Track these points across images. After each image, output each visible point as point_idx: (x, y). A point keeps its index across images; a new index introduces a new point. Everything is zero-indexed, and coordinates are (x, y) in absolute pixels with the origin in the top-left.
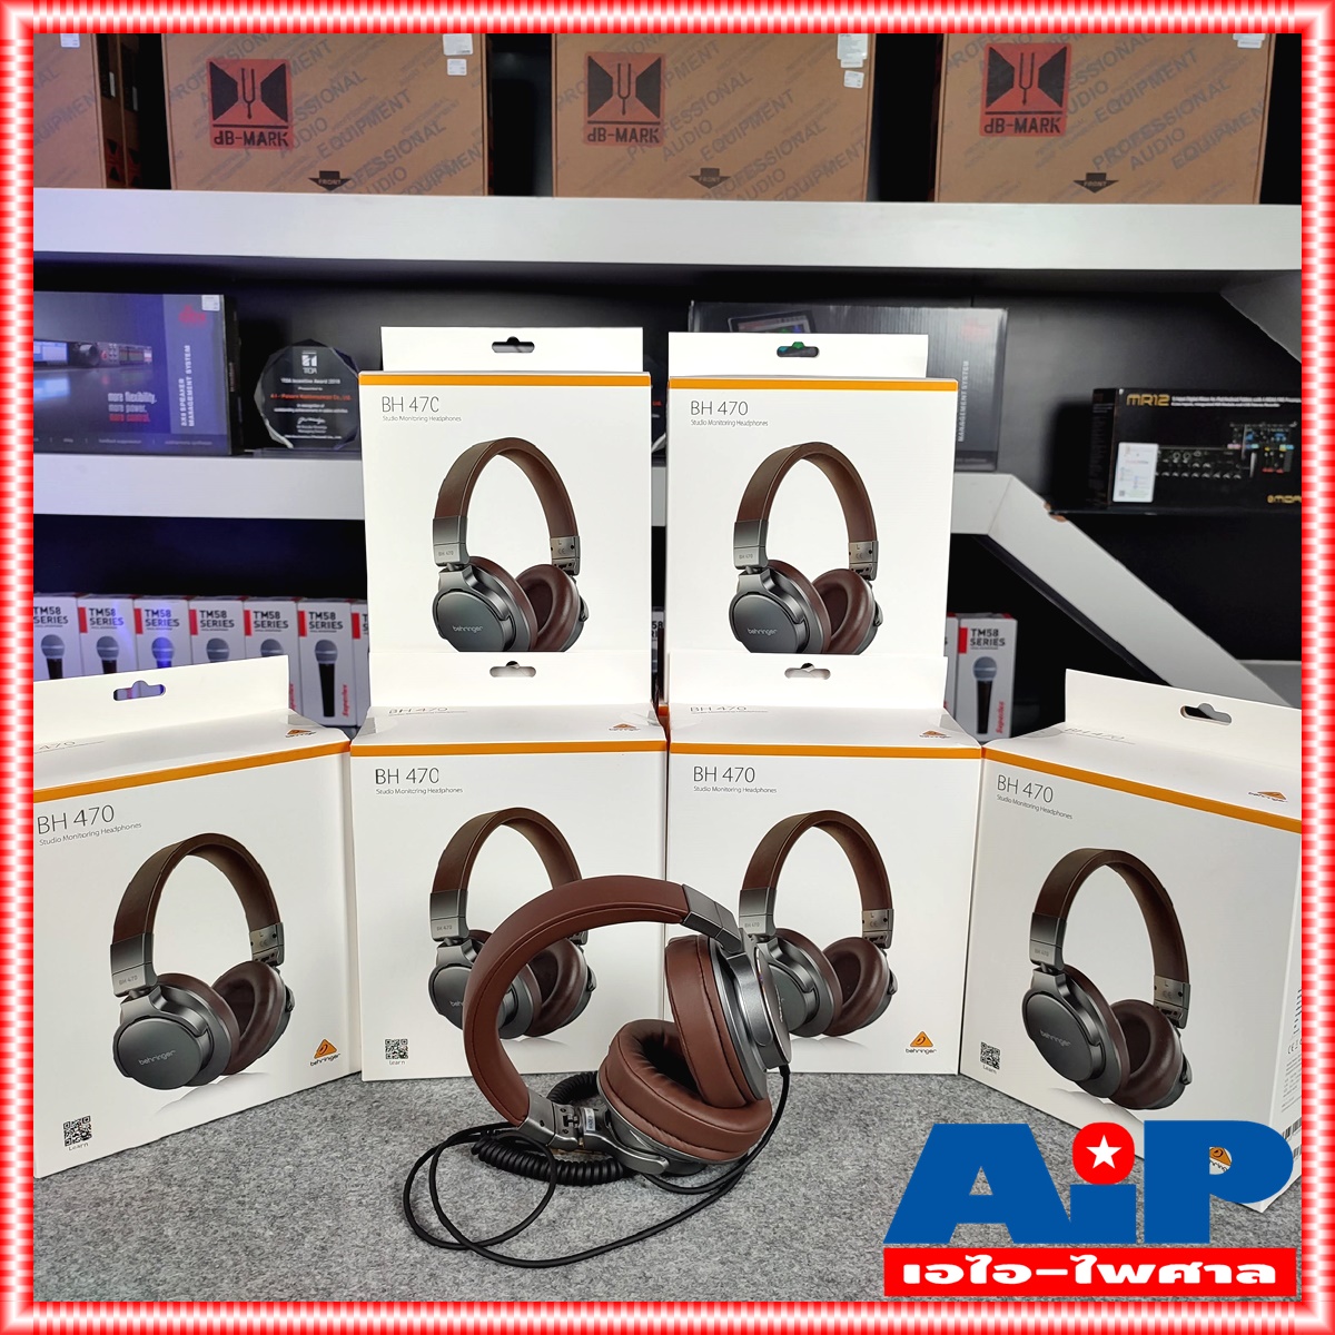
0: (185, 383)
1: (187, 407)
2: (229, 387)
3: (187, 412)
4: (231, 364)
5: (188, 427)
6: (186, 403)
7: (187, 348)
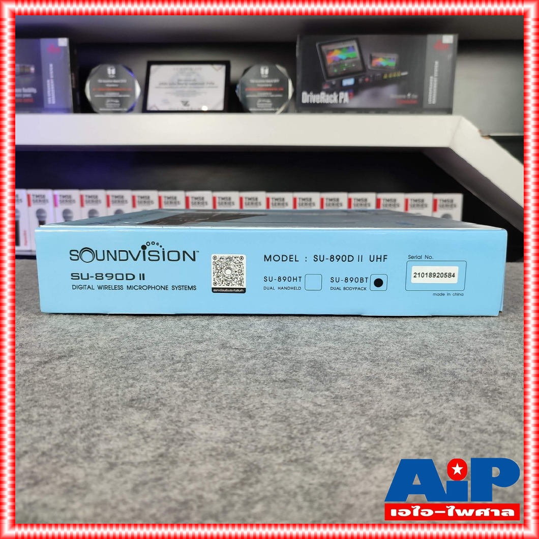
0: (50, 82)
1: (51, 94)
2: (72, 85)
3: (51, 96)
4: (73, 74)
5: (52, 104)
6: (51, 92)
7: (51, 65)
